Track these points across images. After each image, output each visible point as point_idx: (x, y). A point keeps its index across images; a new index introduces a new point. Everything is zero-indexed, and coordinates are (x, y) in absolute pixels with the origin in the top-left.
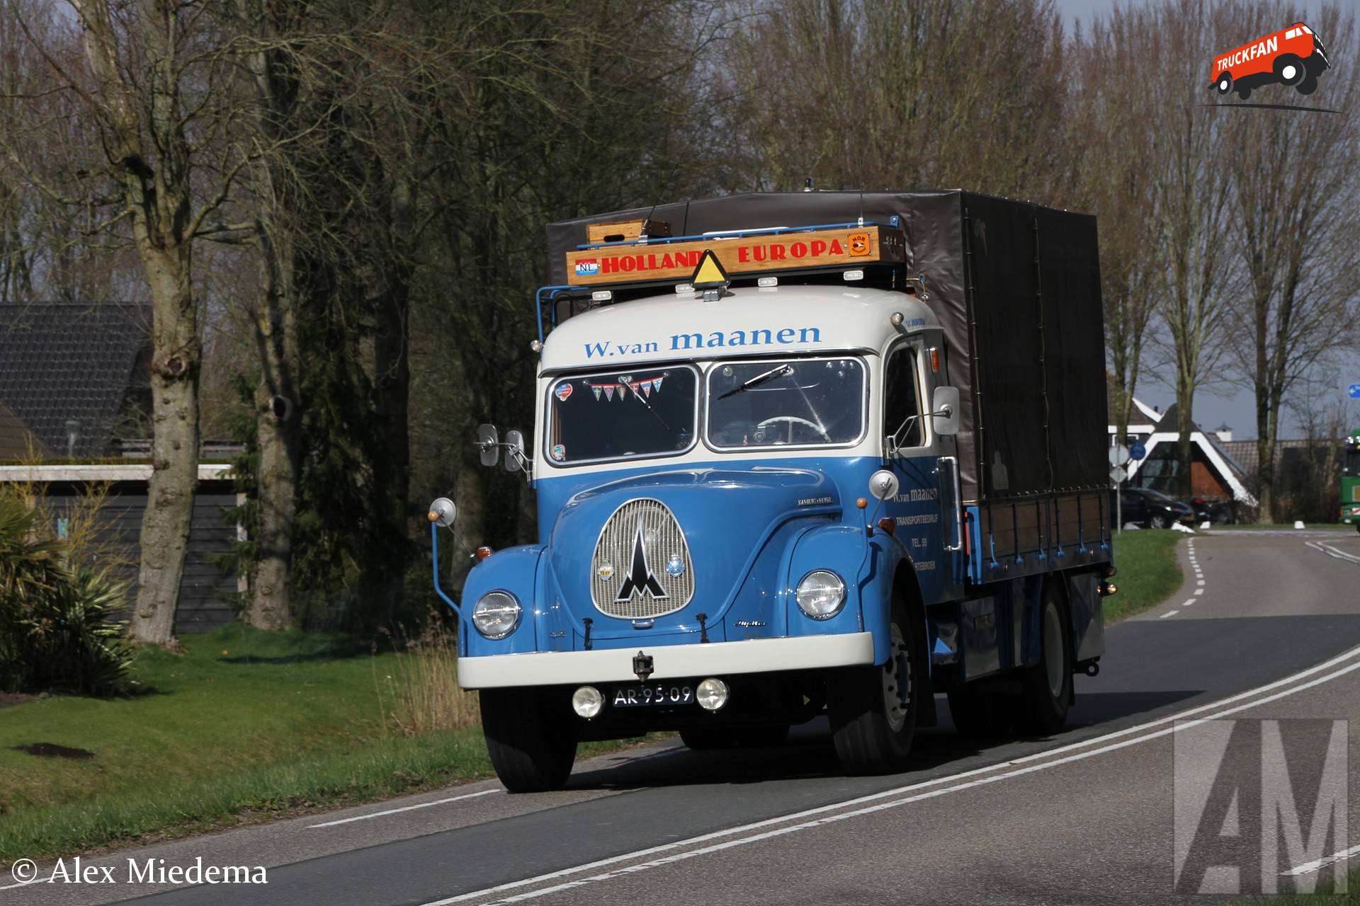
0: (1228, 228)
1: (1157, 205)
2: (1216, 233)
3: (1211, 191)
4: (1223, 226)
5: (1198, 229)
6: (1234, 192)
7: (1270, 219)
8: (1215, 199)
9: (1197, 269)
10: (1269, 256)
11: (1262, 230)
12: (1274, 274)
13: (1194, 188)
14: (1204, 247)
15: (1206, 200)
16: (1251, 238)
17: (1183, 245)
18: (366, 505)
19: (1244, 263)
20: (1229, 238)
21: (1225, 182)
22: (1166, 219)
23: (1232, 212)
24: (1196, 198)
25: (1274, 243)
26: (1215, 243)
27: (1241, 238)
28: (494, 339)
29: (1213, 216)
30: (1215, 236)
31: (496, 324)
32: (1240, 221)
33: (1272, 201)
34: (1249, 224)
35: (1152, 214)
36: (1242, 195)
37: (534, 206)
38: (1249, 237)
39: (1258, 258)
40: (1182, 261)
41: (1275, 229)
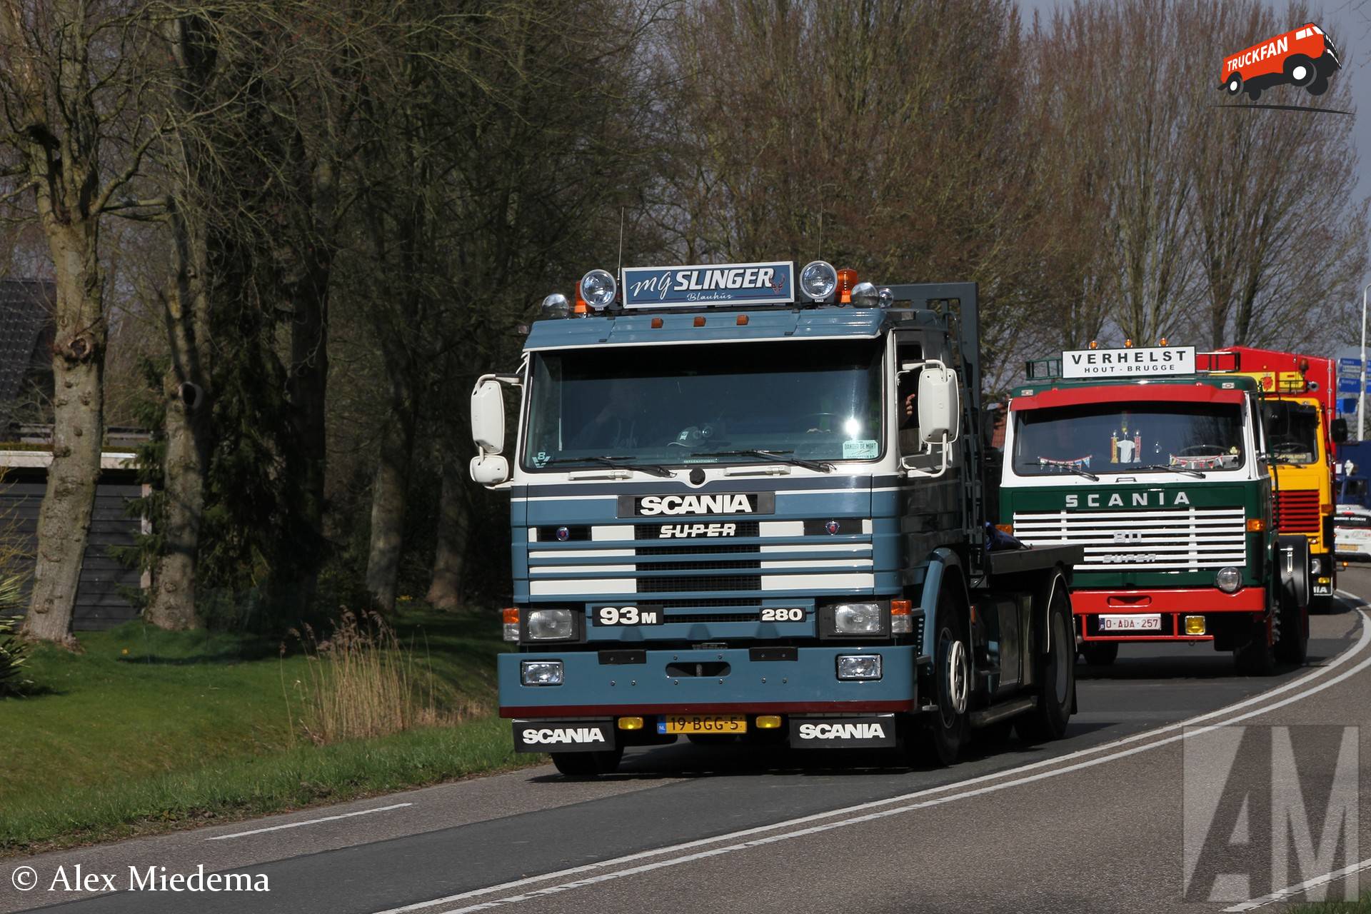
0: (1186, 232)
1: (1114, 207)
2: (1174, 237)
3: (1169, 194)
4: (1182, 230)
5: (1154, 233)
6: (1194, 194)
7: (1230, 224)
8: (1174, 201)
9: (1153, 274)
10: (1227, 263)
11: (1221, 235)
12: (1232, 281)
13: (1153, 190)
14: (1162, 251)
15: (1164, 203)
16: (1210, 244)
17: (1140, 248)
18: (278, 499)
19: (1203, 269)
20: (1187, 243)
21: (1184, 185)
22: (1123, 222)
23: (1191, 215)
24: (1154, 202)
25: (1234, 249)
26: (1173, 249)
27: (1199, 244)
28: (419, 329)
29: (1171, 220)
30: (1172, 240)
31: (420, 313)
32: (1199, 225)
33: (1233, 206)
34: (1209, 229)
35: (1108, 216)
36: (1201, 198)
37: (462, 190)
38: (1208, 242)
39: (1216, 265)
40: (1137, 266)
41: (1235, 235)
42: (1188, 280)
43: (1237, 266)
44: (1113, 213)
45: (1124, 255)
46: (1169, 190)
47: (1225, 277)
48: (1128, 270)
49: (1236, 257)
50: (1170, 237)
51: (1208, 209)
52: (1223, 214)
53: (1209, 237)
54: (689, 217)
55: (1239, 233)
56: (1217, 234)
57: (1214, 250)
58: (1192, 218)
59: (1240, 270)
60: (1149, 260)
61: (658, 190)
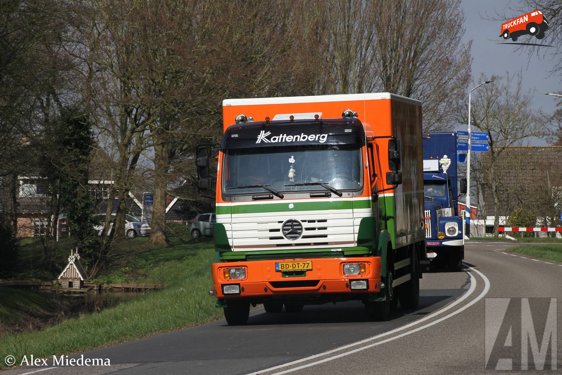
42: (373, 87)
43: (400, 79)
44: (331, 48)
45: (337, 73)
46: (362, 36)
47: (393, 86)
48: (340, 81)
49: (399, 74)
50: (362, 63)
51: (383, 47)
52: (391, 50)
53: (384, 63)
54: (89, 50)
55: (401, 60)
56: (389, 61)
57: (387, 70)
58: (374, 52)
59: (401, 81)
60: (351, 76)
61: (69, 34)
